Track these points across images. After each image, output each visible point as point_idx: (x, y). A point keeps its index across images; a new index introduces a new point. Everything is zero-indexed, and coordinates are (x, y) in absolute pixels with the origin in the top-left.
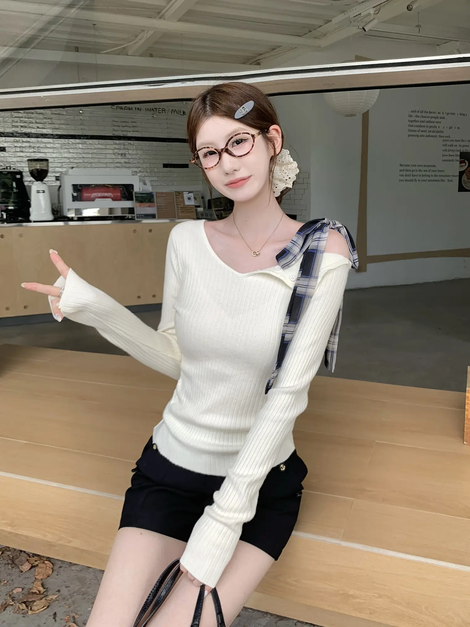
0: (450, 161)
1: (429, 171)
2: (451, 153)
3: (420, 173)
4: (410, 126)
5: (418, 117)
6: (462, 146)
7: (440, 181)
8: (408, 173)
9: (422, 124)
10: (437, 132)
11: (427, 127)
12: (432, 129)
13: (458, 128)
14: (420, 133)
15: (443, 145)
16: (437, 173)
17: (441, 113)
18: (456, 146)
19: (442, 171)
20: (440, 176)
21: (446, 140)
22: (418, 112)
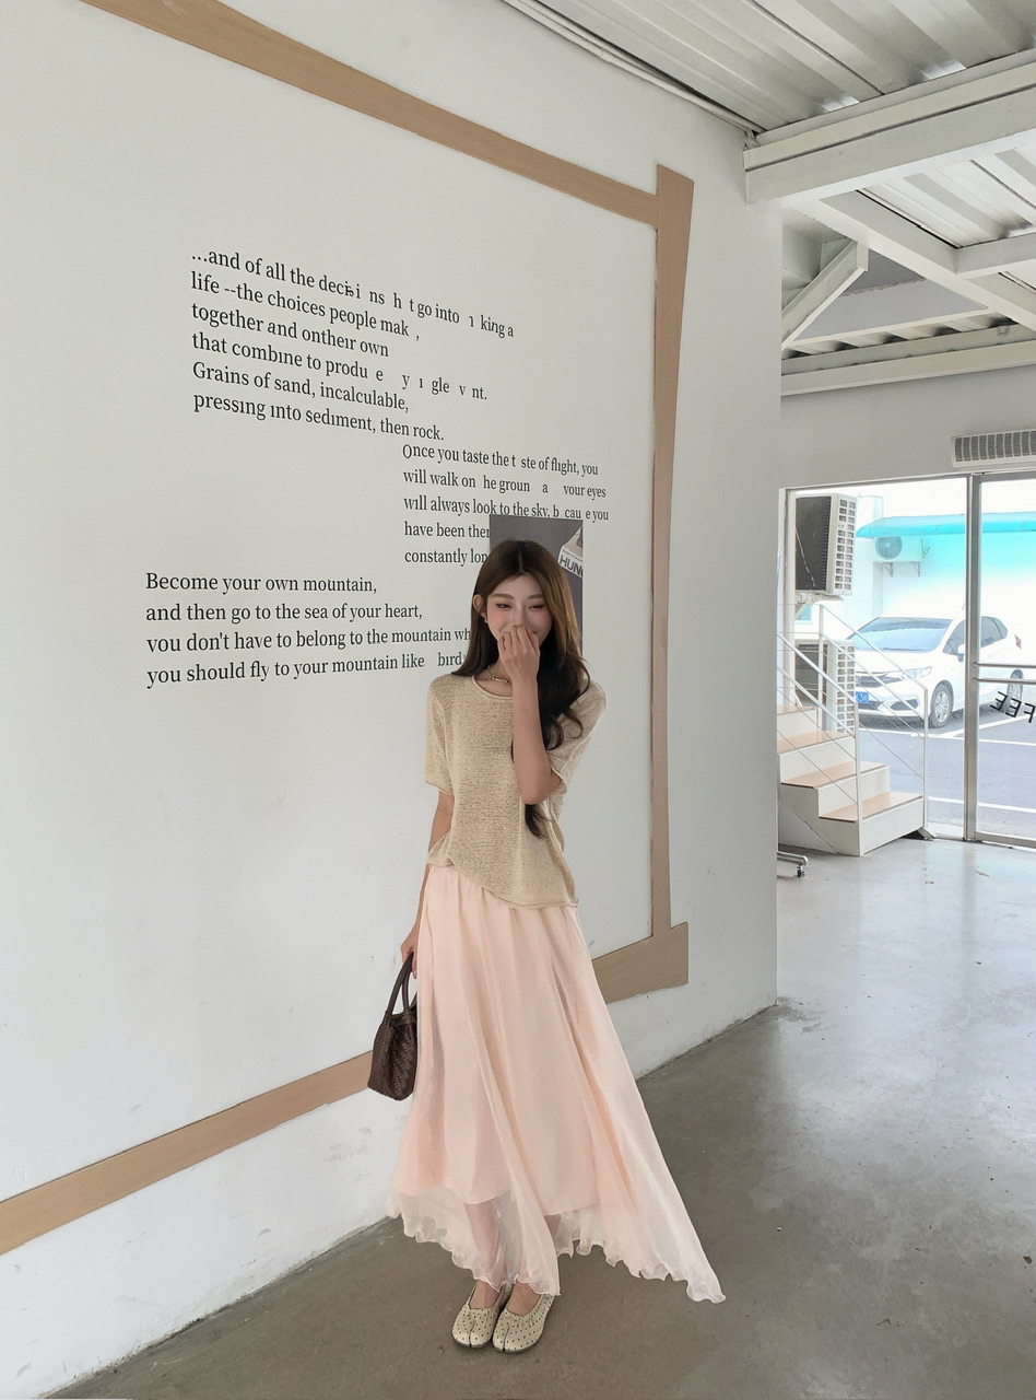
0: (444, 558)
1: (340, 613)
2: (448, 519)
3: (288, 627)
4: (201, 341)
5: (257, 297)
6: (498, 486)
7: (400, 664)
8: (208, 629)
9: (282, 344)
10: (371, 399)
11: (313, 363)
12: (340, 381)
13: (478, 393)
14: (271, 397)
15: (407, 476)
16: (384, 625)
17: (389, 299)
18: (470, 482)
19: (406, 613)
20: (398, 637)
21: (416, 451)
22: (254, 267)
